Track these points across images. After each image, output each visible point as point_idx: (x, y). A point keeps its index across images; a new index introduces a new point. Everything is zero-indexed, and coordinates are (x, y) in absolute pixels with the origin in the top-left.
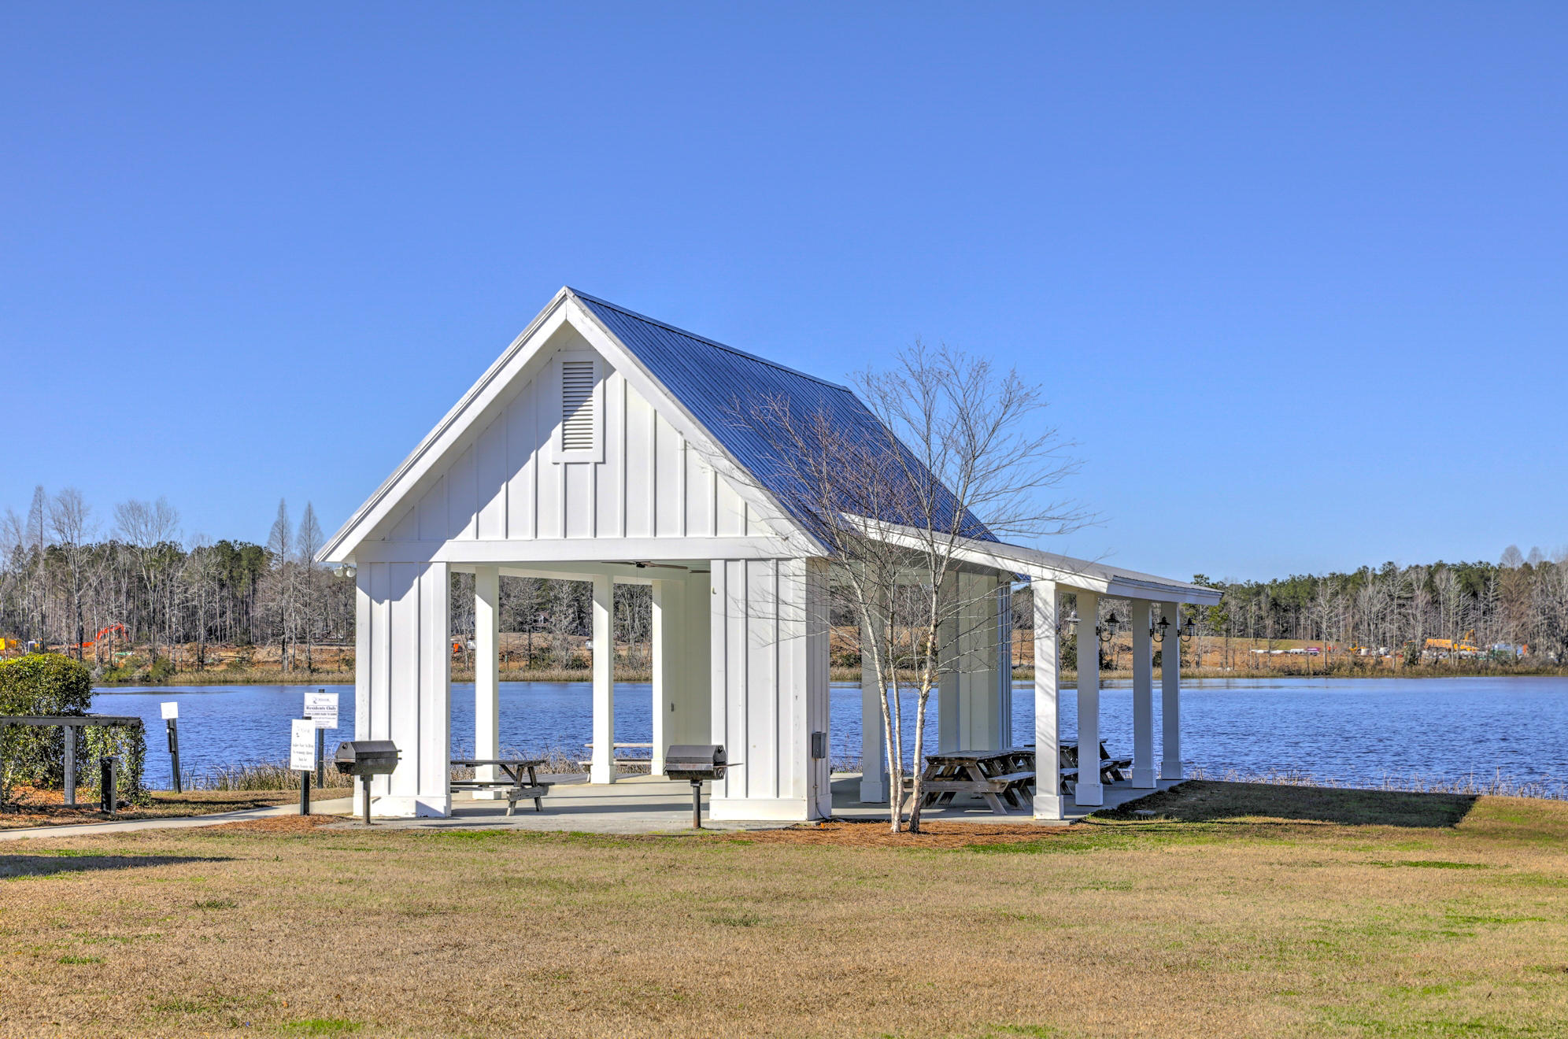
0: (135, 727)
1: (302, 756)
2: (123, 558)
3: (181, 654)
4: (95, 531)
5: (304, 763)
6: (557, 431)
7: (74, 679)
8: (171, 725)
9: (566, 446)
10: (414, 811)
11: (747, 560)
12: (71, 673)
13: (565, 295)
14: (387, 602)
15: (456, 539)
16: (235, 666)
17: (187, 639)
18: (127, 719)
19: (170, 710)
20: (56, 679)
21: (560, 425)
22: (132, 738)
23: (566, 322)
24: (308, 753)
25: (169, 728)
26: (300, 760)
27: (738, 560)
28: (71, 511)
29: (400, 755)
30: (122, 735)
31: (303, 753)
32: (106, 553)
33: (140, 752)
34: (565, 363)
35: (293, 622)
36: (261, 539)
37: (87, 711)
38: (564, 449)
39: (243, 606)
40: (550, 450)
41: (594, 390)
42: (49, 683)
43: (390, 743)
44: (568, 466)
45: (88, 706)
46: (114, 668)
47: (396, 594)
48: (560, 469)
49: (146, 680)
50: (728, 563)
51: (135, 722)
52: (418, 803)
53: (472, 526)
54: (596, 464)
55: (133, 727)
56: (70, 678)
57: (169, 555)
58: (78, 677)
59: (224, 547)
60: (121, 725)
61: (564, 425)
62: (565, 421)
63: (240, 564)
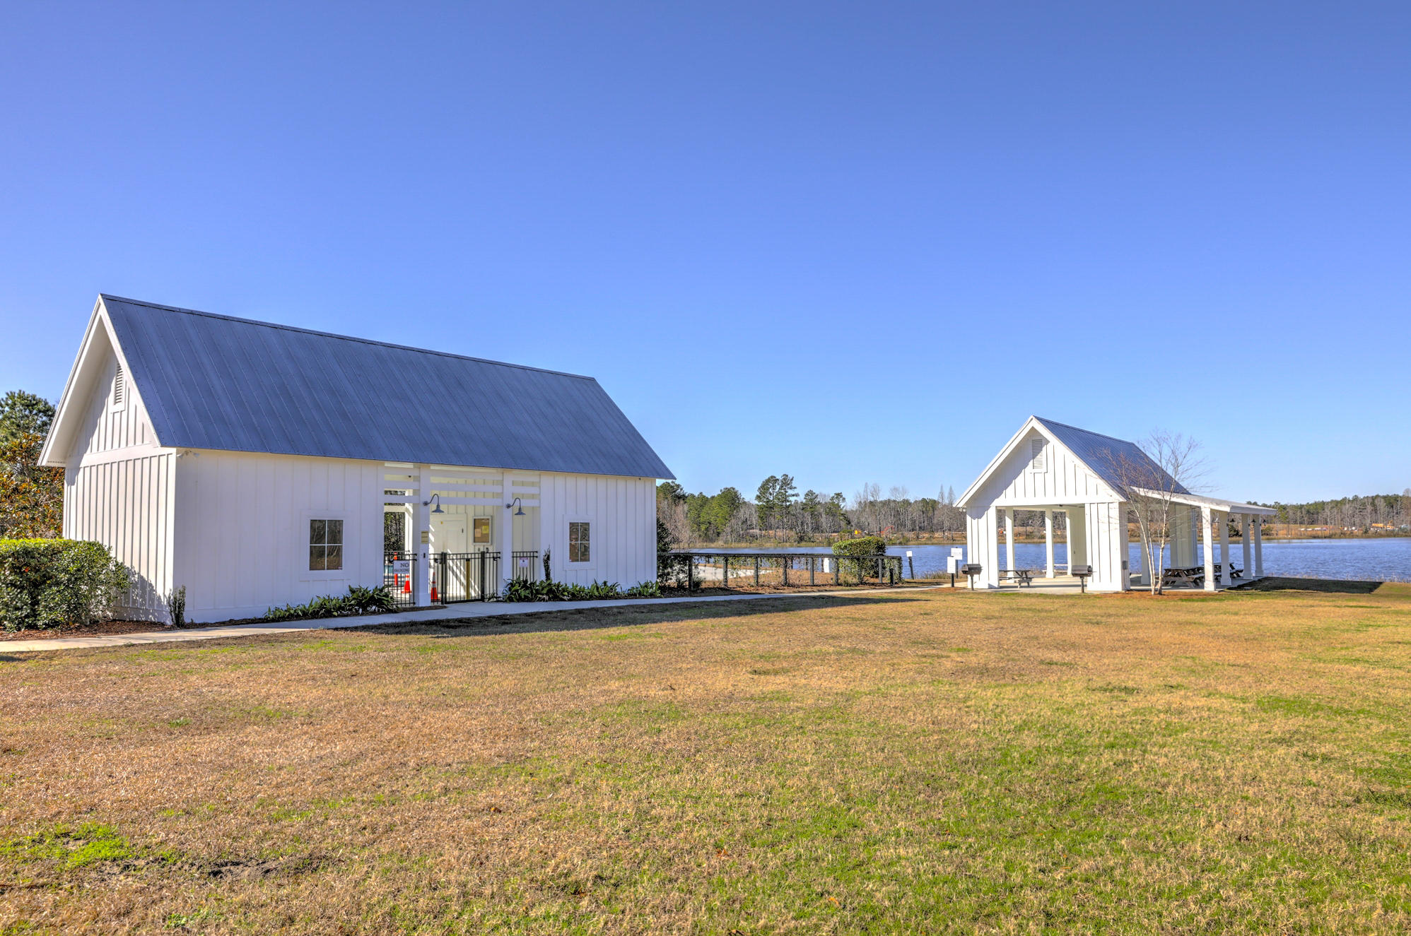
0: (899, 559)
1: (951, 568)
2: (892, 504)
3: (911, 535)
4: (883, 496)
5: (952, 571)
6: (1031, 463)
8: (910, 558)
9: (1034, 468)
11: (1097, 503)
13: (1032, 418)
14: (977, 519)
15: (998, 499)
16: (929, 539)
17: (913, 530)
19: (909, 554)
22: (899, 562)
23: (1033, 427)
25: (909, 560)
27: (1094, 503)
28: (876, 491)
29: (982, 568)
30: (896, 562)
32: (886, 503)
33: (901, 567)
34: (1033, 440)
35: (947, 524)
36: (935, 496)
37: (885, 554)
39: (930, 519)
40: (1029, 468)
41: (1043, 449)
42: (873, 545)
43: (979, 565)
44: (1035, 474)
46: (891, 540)
47: (980, 517)
48: (1032, 475)
49: (900, 543)
50: (1091, 504)
52: (989, 584)
53: (1003, 495)
54: (1044, 473)
56: (878, 543)
57: (906, 503)
58: (881, 543)
59: (924, 499)
60: (896, 558)
61: (1033, 460)
63: (929, 506)
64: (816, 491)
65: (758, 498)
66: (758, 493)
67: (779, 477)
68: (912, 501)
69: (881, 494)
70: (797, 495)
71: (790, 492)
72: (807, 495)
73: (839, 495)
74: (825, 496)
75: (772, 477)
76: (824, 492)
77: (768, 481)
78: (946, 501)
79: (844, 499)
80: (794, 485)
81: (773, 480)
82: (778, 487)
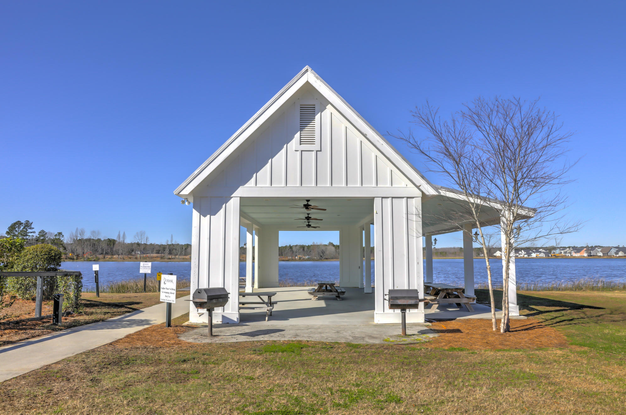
0: (78, 276)
1: (167, 295)
2: (92, 241)
3: (101, 256)
4: (86, 237)
5: (169, 299)
6: (297, 135)
7: (53, 254)
8: (96, 272)
9: (301, 143)
10: (221, 320)
11: (393, 198)
12: (53, 252)
13: (307, 69)
14: (208, 216)
15: (246, 185)
16: (110, 258)
17: (102, 254)
18: (74, 272)
19: (96, 267)
20: (45, 254)
21: (299, 132)
22: (76, 281)
23: (307, 81)
24: (171, 293)
25: (95, 274)
26: (166, 296)
27: (388, 198)
28: (82, 233)
29: (229, 296)
31: (168, 293)
32: (89, 240)
33: (80, 287)
34: (301, 105)
36: (115, 238)
37: (60, 268)
38: (301, 144)
39: (112, 249)
40: (294, 143)
41: (316, 117)
42: (42, 256)
43: (223, 289)
44: (303, 152)
45: (60, 265)
47: (213, 212)
48: (298, 153)
49: (94, 260)
50: (383, 199)
51: (77, 274)
52: (223, 317)
53: (253, 180)
54: (317, 151)
55: (76, 276)
56: (51, 254)
57: (99, 240)
58: (56, 254)
59: (109, 239)
60: (71, 275)
61: (301, 133)
62: (301, 131)
63: (111, 242)
64: (46, 231)
65: (8, 233)
66: (8, 230)
67: (23, 221)
68: (102, 239)
69: (85, 234)
70: (34, 232)
71: (29, 230)
72: (40, 232)
73: (60, 234)
74: (51, 233)
75: (19, 221)
76: (52, 231)
77: (15, 224)
78: (121, 239)
79: (63, 236)
80: (32, 226)
81: (19, 223)
82: (22, 227)
